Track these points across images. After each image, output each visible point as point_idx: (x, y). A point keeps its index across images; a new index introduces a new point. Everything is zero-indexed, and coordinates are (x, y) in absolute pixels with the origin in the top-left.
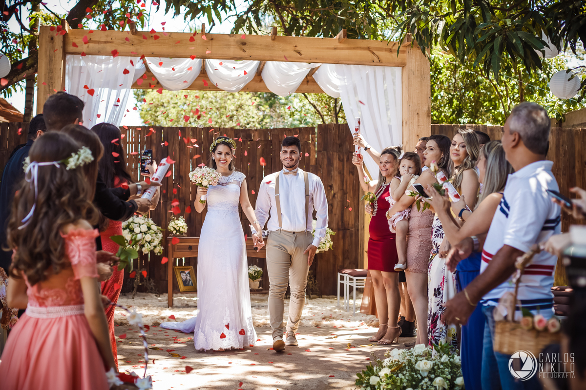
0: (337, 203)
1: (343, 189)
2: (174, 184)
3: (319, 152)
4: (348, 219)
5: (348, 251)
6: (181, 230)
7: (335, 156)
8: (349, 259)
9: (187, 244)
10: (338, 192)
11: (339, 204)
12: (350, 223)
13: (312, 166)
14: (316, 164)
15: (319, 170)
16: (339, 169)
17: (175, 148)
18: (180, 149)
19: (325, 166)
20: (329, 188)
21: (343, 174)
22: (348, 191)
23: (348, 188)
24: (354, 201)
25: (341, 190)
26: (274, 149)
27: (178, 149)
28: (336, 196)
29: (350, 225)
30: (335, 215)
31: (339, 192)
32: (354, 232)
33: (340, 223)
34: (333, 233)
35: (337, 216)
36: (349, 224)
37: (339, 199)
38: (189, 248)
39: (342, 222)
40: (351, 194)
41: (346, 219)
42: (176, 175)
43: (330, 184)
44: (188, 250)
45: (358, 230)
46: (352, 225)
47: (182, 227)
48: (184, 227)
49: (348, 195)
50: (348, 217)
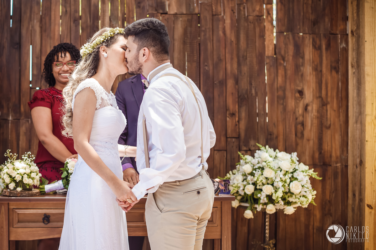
0: (312, 121)
1: (320, 97)
2: (31, 88)
3: (279, 33)
4: (329, 147)
5: (329, 201)
6: (26, 181)
7: (307, 41)
8: (331, 215)
9: (40, 211)
10: (312, 102)
11: (315, 121)
12: (334, 154)
13: (268, 57)
14: (275, 54)
15: (281, 64)
16: (313, 62)
17: (33, 27)
18: (41, 28)
19: (291, 58)
20: (298, 95)
21: (321, 71)
22: (329, 99)
23: (329, 94)
24: (339, 116)
25: (317, 98)
26: (203, 29)
27: (38, 29)
28: (309, 108)
29: (334, 159)
30: (308, 140)
31: (315, 100)
32: (339, 170)
33: (317, 155)
35: (311, 142)
36: (331, 156)
37: (315, 113)
38: (44, 219)
39: (320, 153)
40: (335, 105)
41: (326, 147)
42: (35, 73)
43: (300, 88)
44: (42, 224)
45: (347, 166)
46: (337, 158)
47: (29, 176)
48: (33, 175)
49: (329, 107)
50: (329, 144)
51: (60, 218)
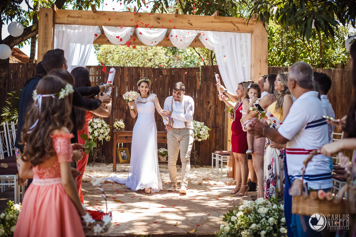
0: (212, 112)
1: (215, 104)
2: (117, 100)
3: (202, 82)
4: (218, 121)
5: (218, 140)
6: (121, 127)
7: (211, 84)
8: (218, 144)
9: (125, 135)
10: (213, 106)
11: (213, 112)
12: (220, 124)
13: (197, 90)
14: (200, 89)
15: (202, 92)
16: (213, 92)
17: (118, 79)
18: (121, 79)
19: (205, 90)
20: (207, 103)
21: (216, 95)
22: (218, 105)
23: (219, 103)
24: (222, 111)
25: (214, 104)
26: (175, 80)
27: (119, 80)
28: (211, 108)
29: (220, 125)
30: (211, 119)
31: (213, 105)
32: (222, 129)
33: (214, 124)
34: (210, 130)
35: (212, 119)
36: (219, 124)
37: (213, 109)
38: (126, 137)
39: (215, 123)
40: (220, 107)
41: (217, 121)
42: (118, 94)
43: (208, 101)
44: (125, 139)
45: (224, 128)
46: (221, 125)
47: (122, 125)
48: (123, 125)
49: (218, 107)
50: (218, 120)
51: (131, 137)
